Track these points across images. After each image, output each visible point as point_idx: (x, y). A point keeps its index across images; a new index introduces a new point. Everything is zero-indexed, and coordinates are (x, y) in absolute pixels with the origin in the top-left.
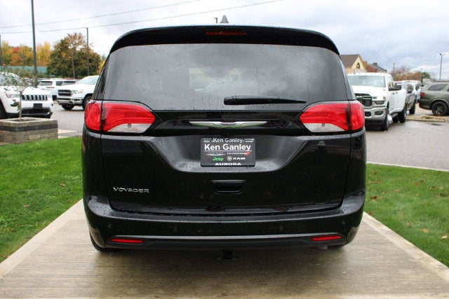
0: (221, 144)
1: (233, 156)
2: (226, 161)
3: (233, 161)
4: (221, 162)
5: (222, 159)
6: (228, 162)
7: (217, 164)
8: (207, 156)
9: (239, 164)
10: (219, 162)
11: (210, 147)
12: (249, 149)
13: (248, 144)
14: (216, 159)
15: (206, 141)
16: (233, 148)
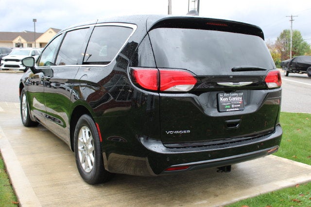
0: (228, 97)
1: (235, 104)
2: (231, 108)
3: (235, 108)
4: (229, 109)
5: (229, 107)
6: (233, 108)
7: (227, 110)
8: (222, 105)
9: (238, 109)
10: (228, 108)
11: (223, 99)
12: (241, 99)
13: (240, 96)
14: (227, 107)
15: (221, 95)
16: (234, 99)
